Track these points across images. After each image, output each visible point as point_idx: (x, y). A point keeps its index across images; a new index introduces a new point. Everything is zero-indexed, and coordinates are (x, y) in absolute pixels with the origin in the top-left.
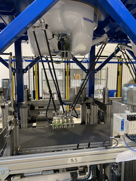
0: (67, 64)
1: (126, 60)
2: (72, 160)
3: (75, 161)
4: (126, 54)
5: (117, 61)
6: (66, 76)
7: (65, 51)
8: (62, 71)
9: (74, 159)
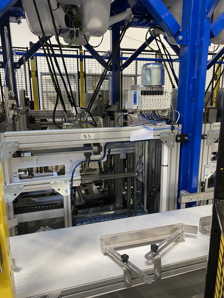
0: (80, 60)
1: (167, 57)
2: (85, 136)
3: (88, 137)
4: (160, 41)
5: (154, 57)
6: (80, 79)
7: (75, 29)
8: (74, 78)
9: (87, 135)
